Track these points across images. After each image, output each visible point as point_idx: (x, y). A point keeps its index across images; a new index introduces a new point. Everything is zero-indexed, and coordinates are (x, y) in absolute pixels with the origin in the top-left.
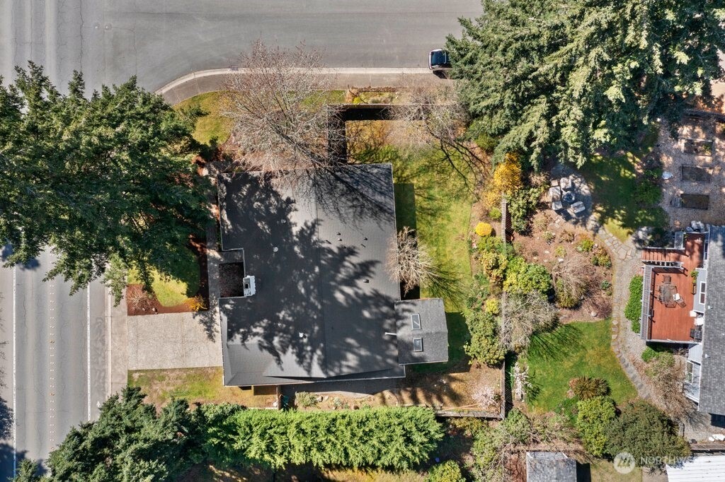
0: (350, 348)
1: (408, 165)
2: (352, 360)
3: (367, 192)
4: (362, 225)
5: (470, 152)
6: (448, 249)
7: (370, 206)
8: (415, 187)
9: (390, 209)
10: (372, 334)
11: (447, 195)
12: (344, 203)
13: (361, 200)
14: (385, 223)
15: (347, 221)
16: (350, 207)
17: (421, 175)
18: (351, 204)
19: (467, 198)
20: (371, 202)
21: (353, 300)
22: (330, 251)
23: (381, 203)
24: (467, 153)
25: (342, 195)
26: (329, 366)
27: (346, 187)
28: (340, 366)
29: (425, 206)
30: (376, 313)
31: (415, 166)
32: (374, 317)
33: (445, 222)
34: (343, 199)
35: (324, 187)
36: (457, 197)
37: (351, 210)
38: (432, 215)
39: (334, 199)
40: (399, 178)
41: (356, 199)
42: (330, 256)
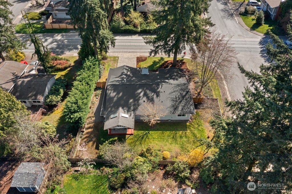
0: (118, 94)
1: (196, 129)
2: (113, 94)
3: (183, 103)
4: (169, 101)
5: (205, 154)
6: (157, 142)
7: (177, 104)
8: (186, 131)
9: (175, 112)
10: (122, 102)
11: (183, 143)
12: (177, 94)
13: (179, 101)
14: (169, 110)
15: (170, 95)
16: (176, 97)
17: (192, 134)
18: (177, 96)
19: (182, 151)
20: (178, 105)
21: (137, 96)
22: (158, 88)
23: (178, 109)
24: (205, 153)
25: (181, 94)
26: (112, 86)
27: (184, 95)
28: (111, 90)
29: (177, 135)
30: (131, 104)
31: (196, 132)
32: (129, 103)
33: (170, 142)
34: (179, 94)
35: (183, 87)
36: (182, 147)
37: (174, 97)
38: (173, 137)
39: (179, 90)
40: (190, 126)
41: (179, 99)
42: (156, 88)
